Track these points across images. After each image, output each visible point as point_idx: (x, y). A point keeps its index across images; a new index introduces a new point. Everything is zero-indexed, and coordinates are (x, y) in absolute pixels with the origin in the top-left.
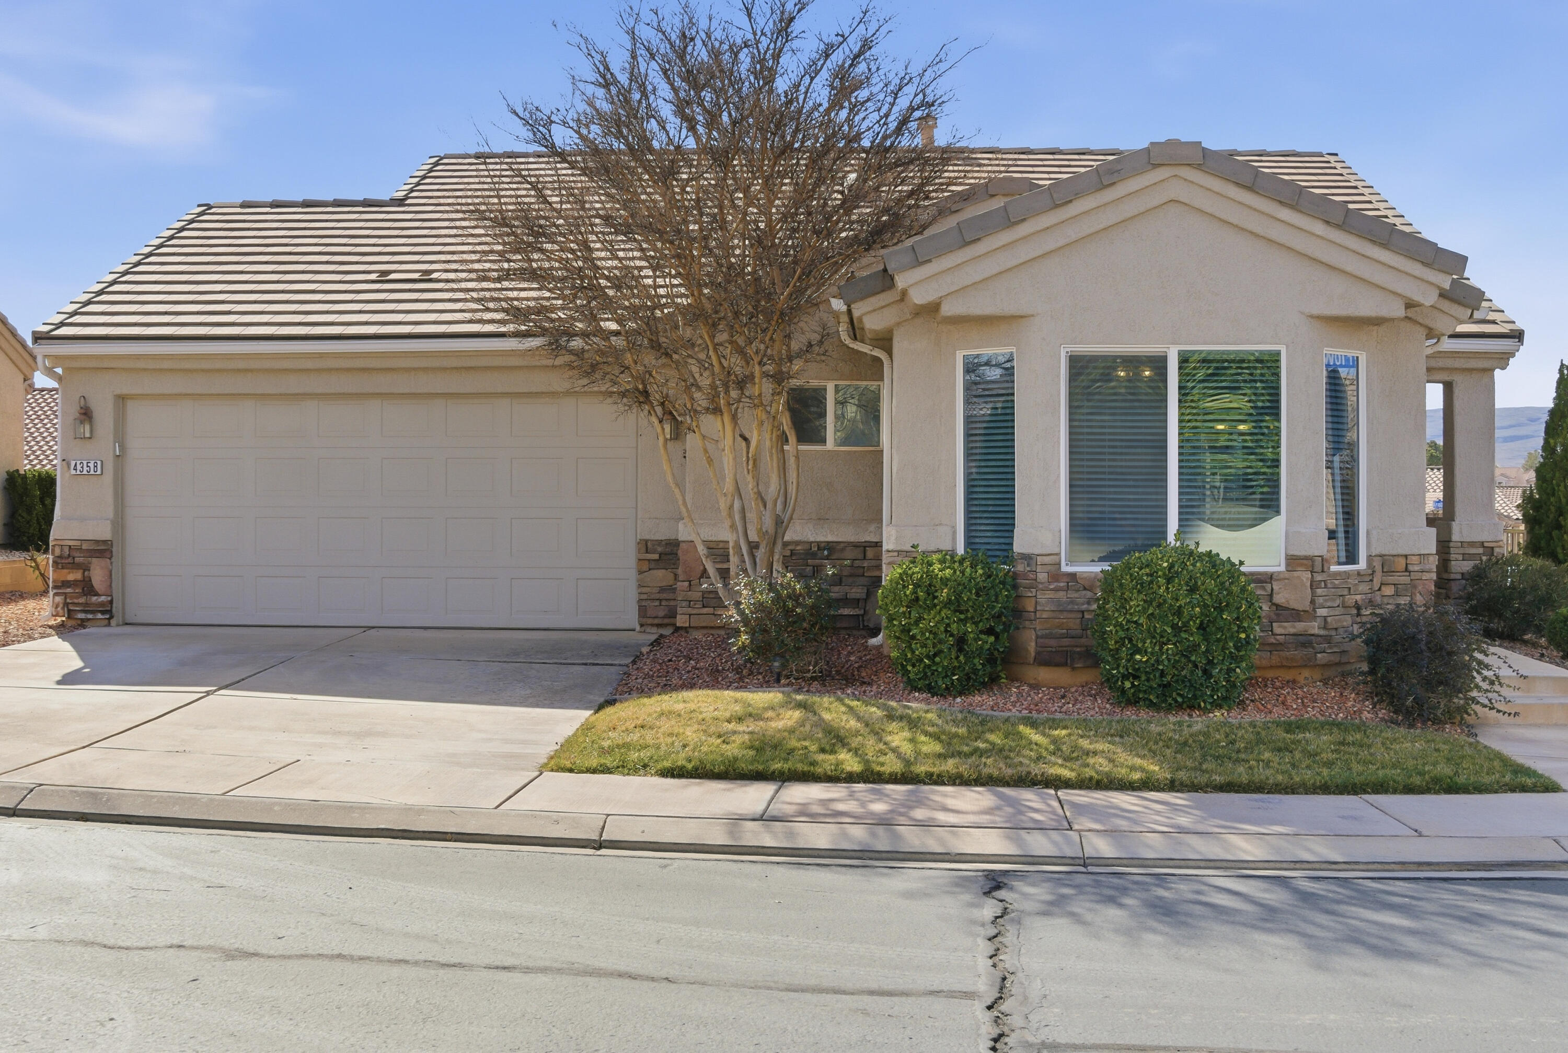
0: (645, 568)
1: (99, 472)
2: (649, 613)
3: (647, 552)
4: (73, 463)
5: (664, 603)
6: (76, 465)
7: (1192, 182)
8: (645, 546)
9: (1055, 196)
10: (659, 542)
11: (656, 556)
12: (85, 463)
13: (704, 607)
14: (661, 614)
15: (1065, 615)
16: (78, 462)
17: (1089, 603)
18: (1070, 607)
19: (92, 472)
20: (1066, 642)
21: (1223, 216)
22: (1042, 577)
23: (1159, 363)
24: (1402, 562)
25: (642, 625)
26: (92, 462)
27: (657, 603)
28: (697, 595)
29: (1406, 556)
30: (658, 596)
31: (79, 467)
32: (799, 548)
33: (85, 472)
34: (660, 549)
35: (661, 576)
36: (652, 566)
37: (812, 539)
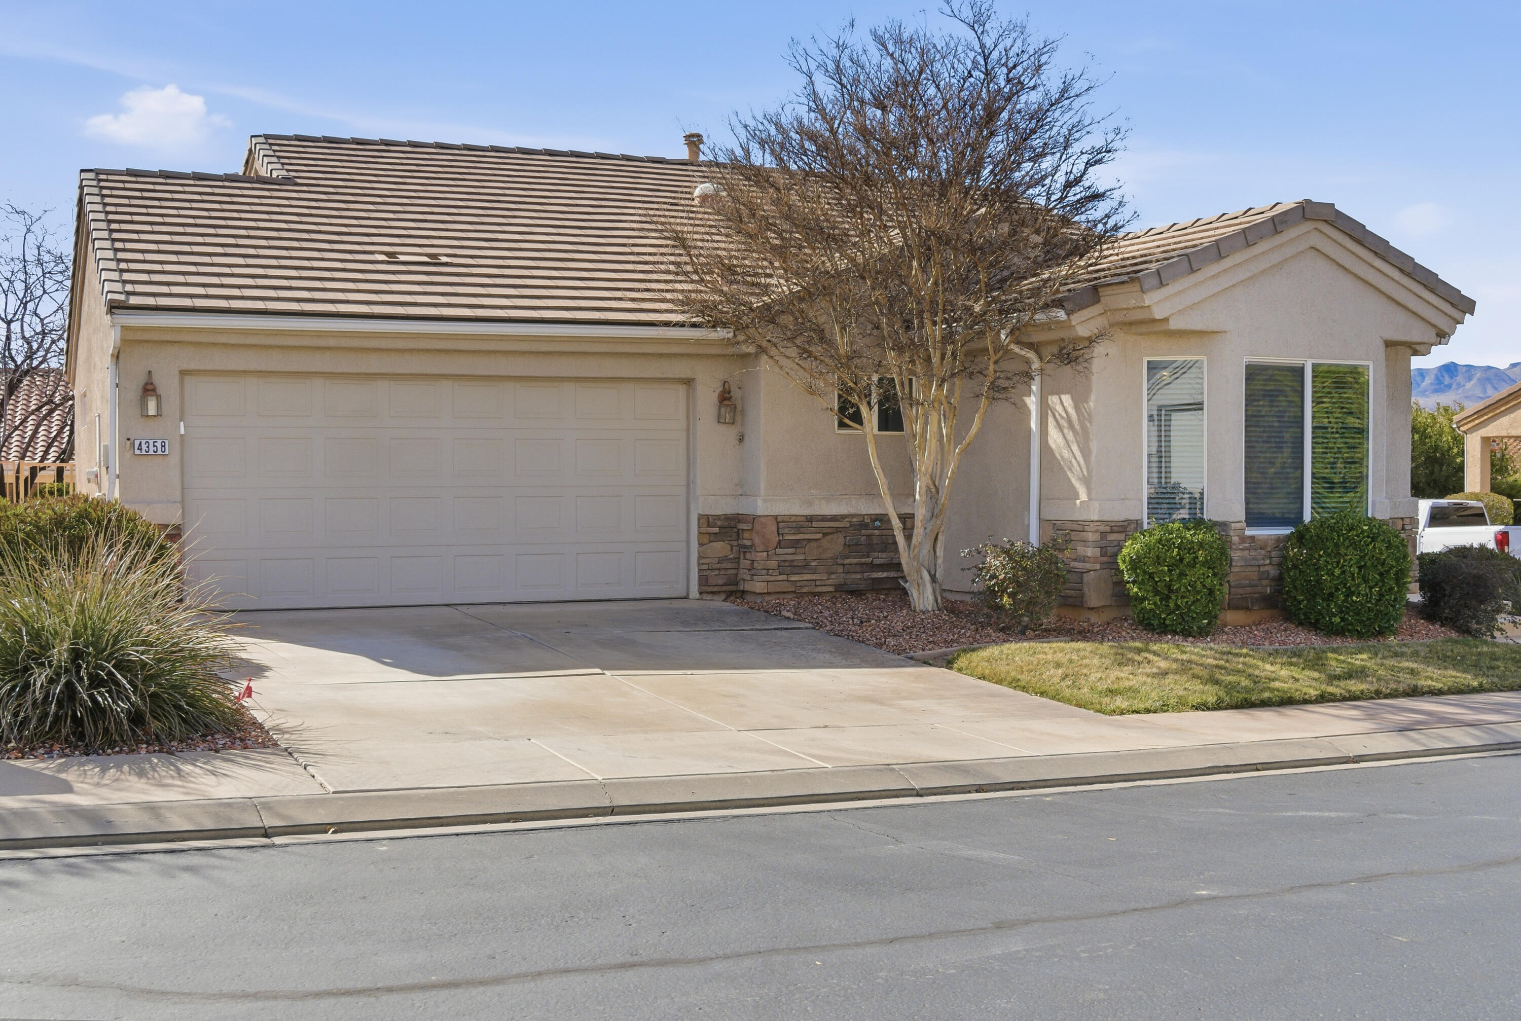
0: (706, 541)
1: (166, 453)
2: (711, 582)
3: (709, 526)
4: (137, 443)
5: (722, 572)
6: (140, 444)
7: (1325, 234)
8: (706, 520)
9: (1249, 238)
10: (718, 517)
11: (717, 530)
12: (151, 442)
13: (780, 574)
14: (721, 582)
15: (1250, 569)
16: (143, 442)
17: (1263, 559)
18: (1253, 563)
19: (159, 452)
20: (1249, 590)
21: (1341, 262)
22: (1235, 539)
23: (1299, 372)
24: (1400, 523)
25: (701, 593)
26: (159, 442)
27: (717, 572)
28: (774, 564)
29: (1402, 519)
30: (718, 566)
31: (144, 447)
32: (854, 520)
33: (151, 452)
34: (719, 523)
35: (720, 548)
36: (712, 539)
37: (864, 513)
